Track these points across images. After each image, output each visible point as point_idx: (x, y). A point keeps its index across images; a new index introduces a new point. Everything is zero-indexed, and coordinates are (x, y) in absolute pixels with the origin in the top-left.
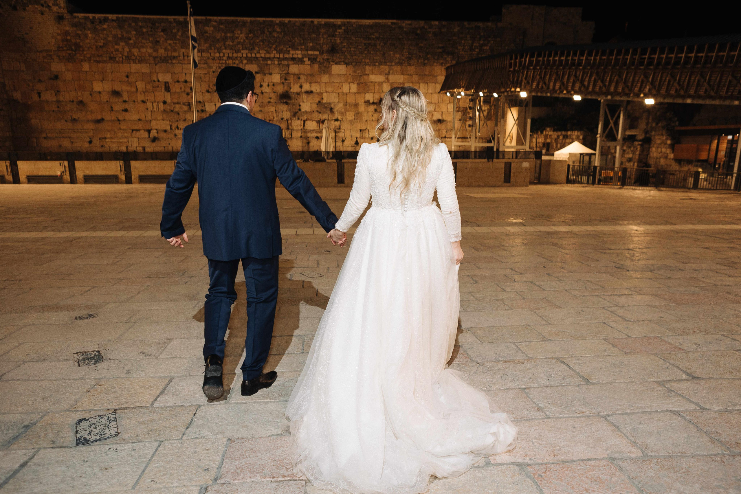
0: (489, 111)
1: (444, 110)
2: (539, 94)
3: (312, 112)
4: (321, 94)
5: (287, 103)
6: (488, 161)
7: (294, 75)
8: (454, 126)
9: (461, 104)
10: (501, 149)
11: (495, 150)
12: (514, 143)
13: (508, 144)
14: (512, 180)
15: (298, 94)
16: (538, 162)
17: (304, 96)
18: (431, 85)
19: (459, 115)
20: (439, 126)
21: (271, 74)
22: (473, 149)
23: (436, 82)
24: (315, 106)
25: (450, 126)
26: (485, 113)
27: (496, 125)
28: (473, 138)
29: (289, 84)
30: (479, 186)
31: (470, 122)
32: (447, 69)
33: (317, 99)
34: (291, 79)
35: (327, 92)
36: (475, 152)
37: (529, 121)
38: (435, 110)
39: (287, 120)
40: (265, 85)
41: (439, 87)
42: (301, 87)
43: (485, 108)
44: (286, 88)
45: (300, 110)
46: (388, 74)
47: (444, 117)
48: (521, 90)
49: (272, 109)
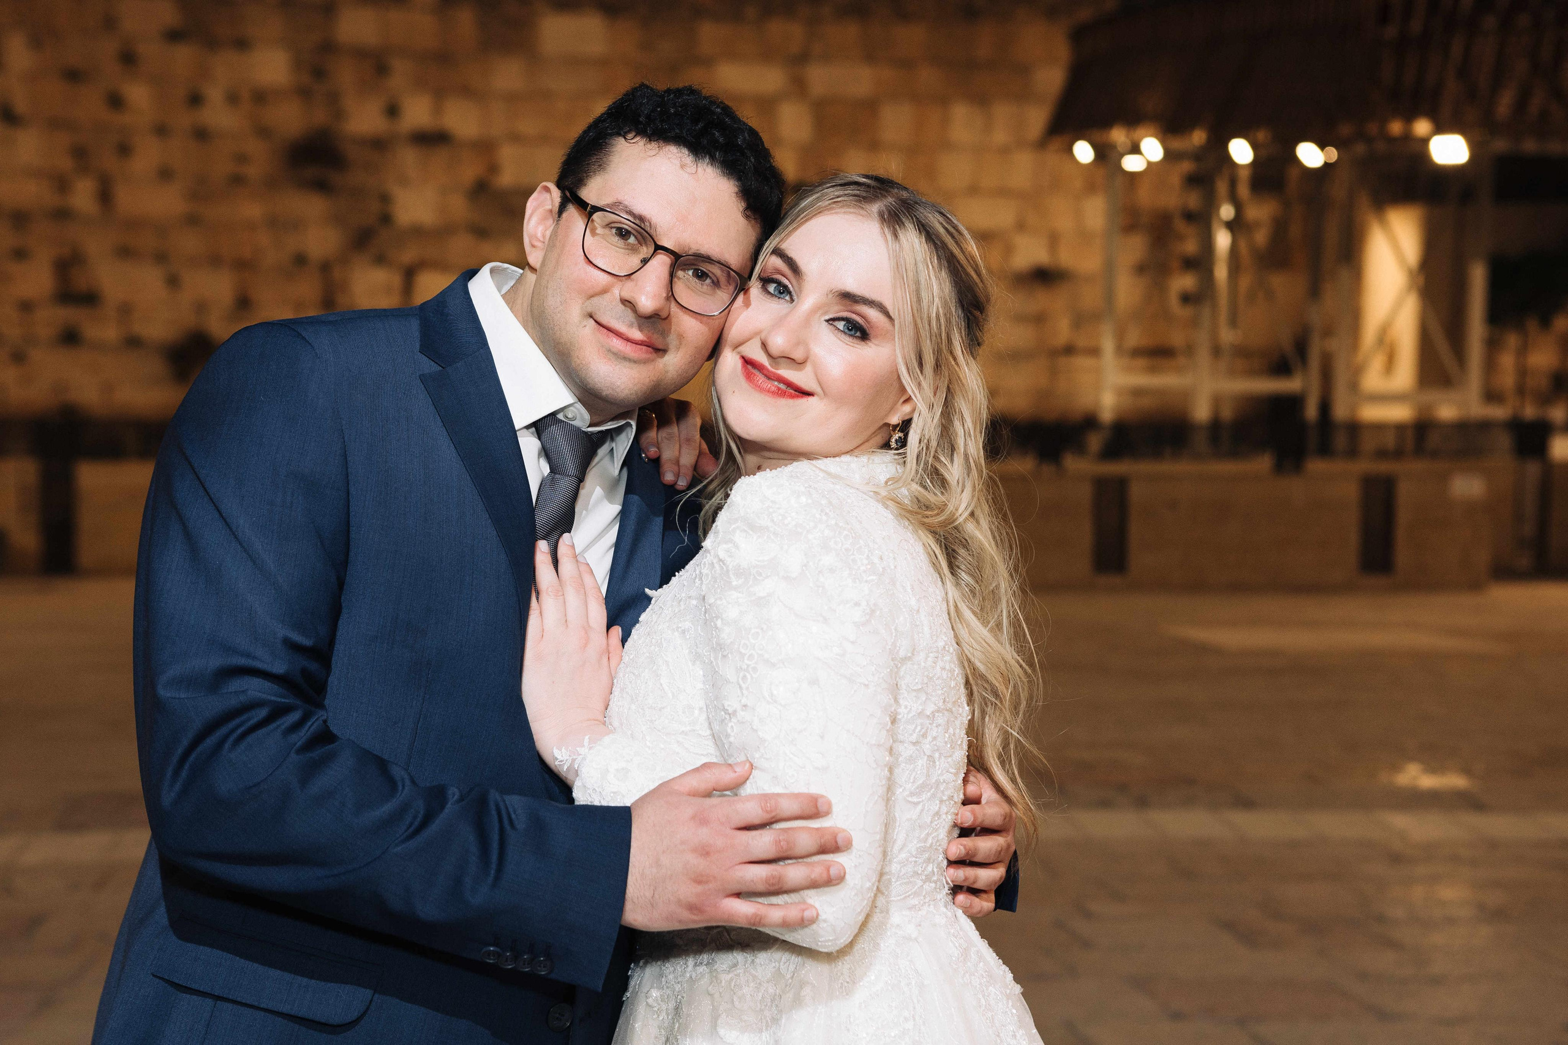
0: (1280, 228)
1: (1064, 223)
2: (1530, 146)
3: (443, 232)
4: (485, 148)
5: (322, 186)
6: (1280, 468)
7: (361, 53)
8: (1109, 296)
9: (1145, 197)
10: (1341, 411)
11: (1311, 411)
12: (1404, 375)
13: (1373, 380)
14: (1403, 555)
15: (379, 144)
16: (1533, 469)
17: (408, 158)
18: (1003, 112)
19: (1134, 248)
20: (1041, 299)
21: (242, 44)
22: (1202, 412)
23: (1023, 96)
24: (459, 207)
25: (1090, 297)
26: (1261, 237)
27: (1315, 291)
28: (1203, 356)
29: (334, 99)
30: (1238, 588)
31: (1185, 282)
32: (1078, 36)
33: (470, 171)
34: (345, 75)
35: (516, 138)
36: (1215, 426)
37: (1478, 277)
38: (1021, 226)
39: (325, 267)
40: (215, 94)
41: (1037, 118)
42: (393, 111)
43: (1261, 212)
44: (320, 117)
45: (386, 219)
46: (801, 59)
47: (1066, 258)
48: (1441, 128)
49: (252, 210)
